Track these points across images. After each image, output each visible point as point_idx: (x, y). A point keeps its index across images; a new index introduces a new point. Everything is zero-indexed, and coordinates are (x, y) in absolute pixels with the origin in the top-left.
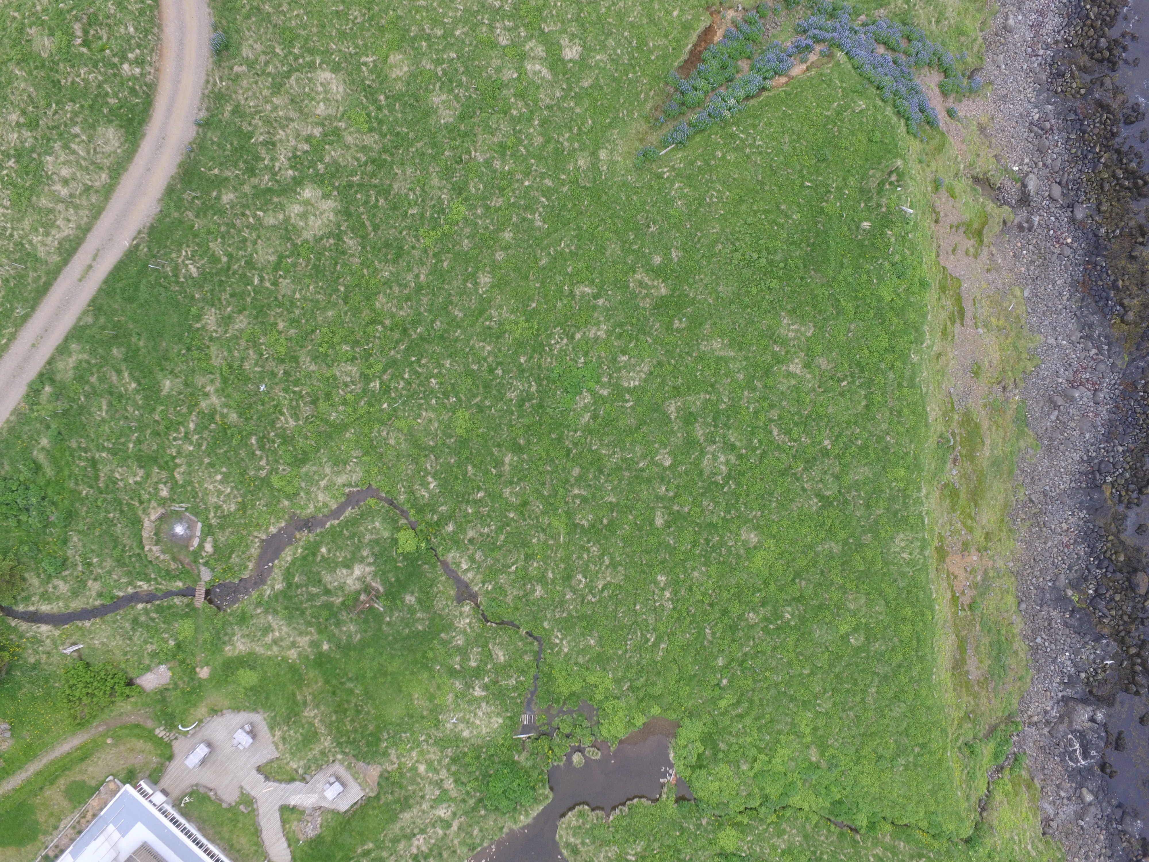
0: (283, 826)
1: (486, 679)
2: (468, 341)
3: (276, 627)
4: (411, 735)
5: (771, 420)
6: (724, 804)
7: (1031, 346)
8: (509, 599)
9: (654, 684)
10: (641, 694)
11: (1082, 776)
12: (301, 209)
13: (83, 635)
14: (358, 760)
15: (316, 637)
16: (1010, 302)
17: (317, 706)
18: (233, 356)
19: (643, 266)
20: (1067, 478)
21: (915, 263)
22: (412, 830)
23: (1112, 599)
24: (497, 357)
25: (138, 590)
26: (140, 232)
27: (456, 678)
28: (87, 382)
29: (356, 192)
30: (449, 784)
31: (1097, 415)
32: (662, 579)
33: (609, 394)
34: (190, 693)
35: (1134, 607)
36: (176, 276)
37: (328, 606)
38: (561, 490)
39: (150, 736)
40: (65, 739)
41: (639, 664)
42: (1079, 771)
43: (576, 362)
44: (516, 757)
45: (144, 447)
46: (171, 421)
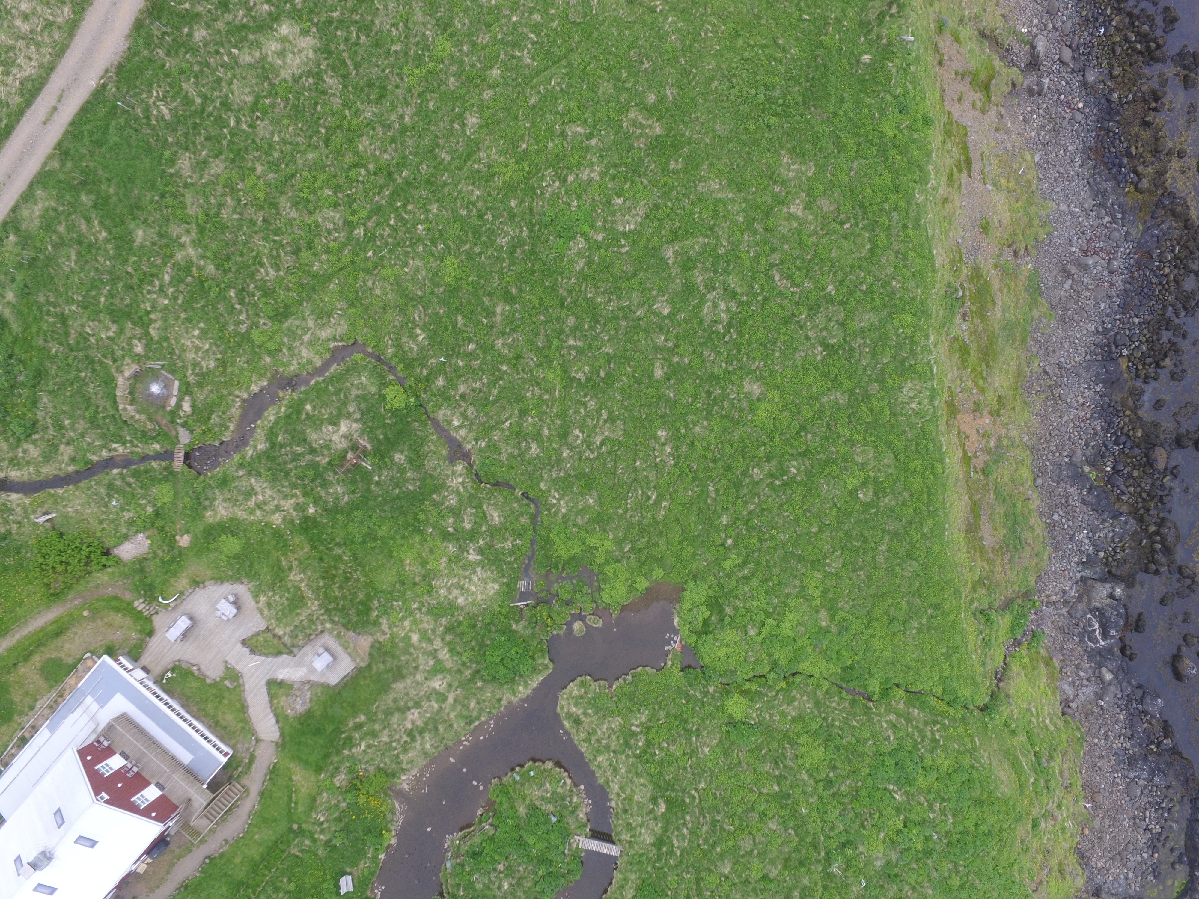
0: (271, 701)
1: (481, 542)
2: (456, 185)
3: (259, 490)
4: (404, 603)
5: (772, 265)
6: (732, 672)
7: (1043, 213)
8: (504, 457)
9: (657, 545)
10: (643, 557)
11: (1102, 656)
12: (279, 47)
13: (56, 502)
14: (348, 629)
15: (301, 500)
16: (1020, 164)
17: (303, 571)
18: (208, 203)
19: (637, 105)
20: (1081, 350)
21: (918, 98)
22: (406, 703)
23: (1130, 476)
24: (486, 201)
25: (113, 453)
26: (107, 71)
27: (449, 541)
28: (55, 231)
29: (337, 29)
30: (444, 655)
31: (1112, 285)
32: (662, 434)
33: (604, 239)
34: (170, 562)
35: (1152, 485)
36: (148, 118)
37: (314, 466)
38: (555, 341)
39: (129, 610)
40: (39, 613)
41: (640, 523)
42: (1099, 652)
43: (569, 205)
44: (514, 627)
45: (117, 301)
46: (145, 274)
